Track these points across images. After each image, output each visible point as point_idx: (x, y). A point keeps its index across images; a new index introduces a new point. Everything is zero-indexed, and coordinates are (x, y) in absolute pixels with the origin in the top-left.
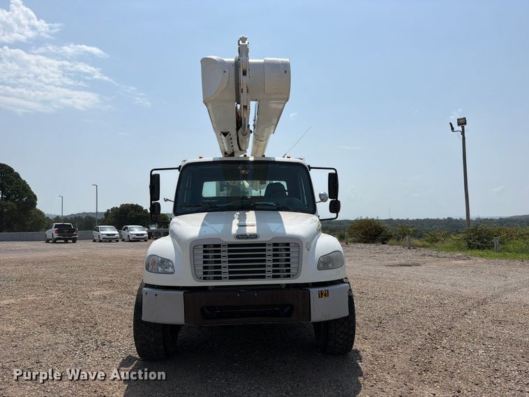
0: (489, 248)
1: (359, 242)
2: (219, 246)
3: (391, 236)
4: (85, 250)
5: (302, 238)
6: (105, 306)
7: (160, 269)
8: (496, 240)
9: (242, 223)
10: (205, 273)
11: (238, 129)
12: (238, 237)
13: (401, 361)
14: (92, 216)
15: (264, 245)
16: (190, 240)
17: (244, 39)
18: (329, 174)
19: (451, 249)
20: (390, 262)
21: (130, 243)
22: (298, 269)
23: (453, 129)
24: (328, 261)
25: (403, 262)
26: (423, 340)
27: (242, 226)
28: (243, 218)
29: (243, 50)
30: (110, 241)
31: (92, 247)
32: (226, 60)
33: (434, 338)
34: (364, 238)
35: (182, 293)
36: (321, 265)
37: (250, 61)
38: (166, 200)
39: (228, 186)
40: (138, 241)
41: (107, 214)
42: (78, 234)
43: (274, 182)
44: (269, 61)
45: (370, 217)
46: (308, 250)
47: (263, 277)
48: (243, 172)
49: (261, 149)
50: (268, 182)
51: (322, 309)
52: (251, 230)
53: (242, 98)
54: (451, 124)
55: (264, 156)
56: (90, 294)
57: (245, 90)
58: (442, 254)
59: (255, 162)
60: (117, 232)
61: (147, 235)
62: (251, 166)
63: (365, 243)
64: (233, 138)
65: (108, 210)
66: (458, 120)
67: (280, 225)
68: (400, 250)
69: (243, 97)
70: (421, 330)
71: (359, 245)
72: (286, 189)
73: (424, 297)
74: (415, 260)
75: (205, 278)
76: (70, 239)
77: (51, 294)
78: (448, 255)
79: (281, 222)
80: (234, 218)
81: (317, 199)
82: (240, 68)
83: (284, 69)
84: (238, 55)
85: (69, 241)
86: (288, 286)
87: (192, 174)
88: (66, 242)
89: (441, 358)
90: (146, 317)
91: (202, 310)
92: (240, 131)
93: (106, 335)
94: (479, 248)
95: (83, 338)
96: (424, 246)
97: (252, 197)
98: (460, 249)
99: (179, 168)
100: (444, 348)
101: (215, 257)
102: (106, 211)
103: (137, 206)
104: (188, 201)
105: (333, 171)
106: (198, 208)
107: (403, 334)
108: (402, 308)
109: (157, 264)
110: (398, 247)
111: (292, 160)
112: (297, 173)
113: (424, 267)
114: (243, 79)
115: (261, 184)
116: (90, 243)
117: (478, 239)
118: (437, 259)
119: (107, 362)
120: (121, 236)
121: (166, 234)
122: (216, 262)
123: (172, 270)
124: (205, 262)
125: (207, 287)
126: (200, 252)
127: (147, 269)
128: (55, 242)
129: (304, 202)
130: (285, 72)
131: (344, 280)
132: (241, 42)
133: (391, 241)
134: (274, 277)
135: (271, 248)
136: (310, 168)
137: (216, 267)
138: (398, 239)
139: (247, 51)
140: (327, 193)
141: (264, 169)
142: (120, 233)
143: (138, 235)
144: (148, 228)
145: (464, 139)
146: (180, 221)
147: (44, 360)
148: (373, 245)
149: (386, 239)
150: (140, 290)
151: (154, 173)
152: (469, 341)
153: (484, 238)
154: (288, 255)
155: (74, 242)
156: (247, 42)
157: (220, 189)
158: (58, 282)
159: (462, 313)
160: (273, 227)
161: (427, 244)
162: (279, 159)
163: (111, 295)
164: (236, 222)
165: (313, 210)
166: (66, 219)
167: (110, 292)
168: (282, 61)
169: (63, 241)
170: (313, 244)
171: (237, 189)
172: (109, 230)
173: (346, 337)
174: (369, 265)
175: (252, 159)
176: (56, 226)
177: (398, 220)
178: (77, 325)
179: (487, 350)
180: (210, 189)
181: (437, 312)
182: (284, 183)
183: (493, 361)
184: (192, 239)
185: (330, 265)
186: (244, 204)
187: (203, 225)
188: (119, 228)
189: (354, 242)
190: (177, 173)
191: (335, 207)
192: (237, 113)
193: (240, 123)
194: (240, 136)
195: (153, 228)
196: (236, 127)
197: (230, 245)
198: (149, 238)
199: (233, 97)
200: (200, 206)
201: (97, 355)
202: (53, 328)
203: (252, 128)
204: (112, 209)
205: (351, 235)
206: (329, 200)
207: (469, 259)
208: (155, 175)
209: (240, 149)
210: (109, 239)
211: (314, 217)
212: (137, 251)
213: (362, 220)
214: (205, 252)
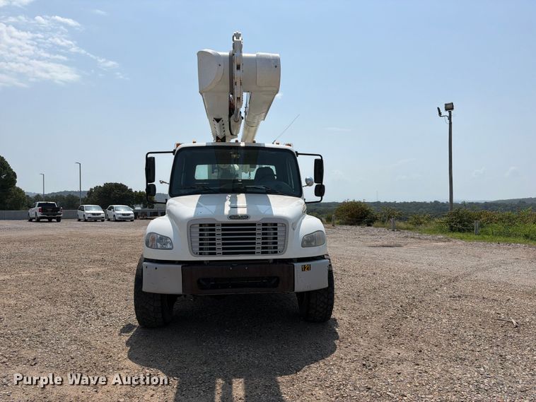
0: (469, 231)
1: (346, 224)
2: (214, 225)
3: (376, 219)
4: (72, 230)
5: (289, 219)
6: (99, 281)
7: (159, 245)
8: (476, 224)
9: (233, 205)
10: (201, 249)
11: (230, 115)
12: (231, 217)
13: (373, 328)
14: (75, 195)
15: (254, 224)
16: (186, 220)
17: (238, 35)
18: (316, 160)
19: (434, 231)
20: (373, 243)
21: (116, 223)
22: (285, 246)
23: (440, 114)
24: (311, 240)
25: (386, 243)
26: (395, 311)
27: (234, 207)
28: (234, 200)
29: (237, 46)
30: (96, 221)
31: (77, 226)
32: (221, 53)
33: (405, 310)
34: (350, 220)
35: (180, 266)
36: (305, 243)
37: (244, 55)
38: (162, 182)
39: (218, 168)
40: (124, 221)
41: (90, 193)
42: (62, 213)
43: (264, 166)
44: (261, 56)
45: (356, 200)
46: (294, 229)
47: (253, 253)
48: (235, 156)
49: (251, 134)
50: (258, 167)
51: (304, 281)
52: (242, 211)
53: (236, 91)
54: (438, 109)
55: (254, 142)
56: (83, 271)
57: (238, 84)
58: (425, 236)
59: (246, 148)
60: (102, 212)
61: (133, 215)
62: (242, 152)
63: (351, 225)
64: (225, 124)
65: (91, 189)
66: (446, 105)
67: (268, 206)
68: (384, 232)
69: (237, 89)
70: (394, 303)
71: (345, 227)
72: (275, 173)
73: (401, 275)
74: (398, 241)
75: (201, 254)
76: (54, 218)
77: (45, 271)
78: (430, 237)
79: (269, 204)
80: (226, 200)
81: (304, 183)
82: (233, 62)
83: (274, 64)
84: (232, 49)
85: (54, 220)
86: (275, 261)
87: (186, 158)
88: (50, 221)
89: (409, 326)
90: (146, 288)
91: (198, 282)
92: (232, 118)
93: (105, 307)
94: (460, 230)
95: (82, 310)
96: (407, 229)
97: (243, 181)
98: (442, 232)
99: (173, 152)
100: (413, 317)
101: (210, 235)
102: (88, 190)
103: (121, 185)
104: (182, 183)
105: (319, 158)
106: (192, 190)
107: (378, 306)
108: (379, 284)
109: (157, 241)
110: (383, 229)
111: (282, 146)
112: (286, 158)
113: (405, 248)
114: (237, 74)
115: (251, 167)
116: (74, 223)
117: (460, 222)
118: (419, 241)
119: (110, 329)
120: (107, 215)
121: (163, 214)
122: (211, 239)
123: (171, 247)
124: (201, 240)
125: (203, 261)
126: (196, 231)
127: (147, 246)
128: (38, 221)
129: (291, 186)
130: (276, 67)
131: (325, 257)
132: (235, 39)
133: (376, 224)
134: (263, 253)
135: (261, 227)
136: (298, 154)
137: (210, 244)
138: (383, 222)
139: (241, 46)
140: (313, 178)
141: (254, 154)
142: (105, 213)
143: (124, 215)
144: (133, 207)
145: (450, 124)
146: (176, 203)
147: (49, 328)
148: (358, 227)
149: (371, 222)
150: (140, 265)
151: (149, 156)
152: (436, 312)
153: (465, 221)
154: (276, 234)
155: (59, 220)
156: (240, 38)
157: (211, 172)
158: (49, 259)
159: (434, 288)
160: (262, 208)
161: (411, 226)
162: (268, 145)
163: (104, 272)
164: (228, 203)
165: (299, 193)
166: (47, 197)
167: (103, 269)
168: (273, 57)
169: (47, 220)
170: (298, 224)
171: (227, 172)
172: (94, 210)
173: (325, 307)
174: (353, 246)
175: (243, 144)
176: (40, 205)
177: (385, 202)
178: (76, 298)
179: (450, 320)
180: (202, 172)
181: (411, 287)
182: (273, 168)
183: (454, 328)
184: (189, 219)
185: (313, 243)
186: (234, 187)
187: (198, 206)
188: (104, 208)
189: (341, 224)
190: (172, 157)
191: (320, 191)
192: (230, 101)
193: (232, 110)
194: (232, 123)
195: (138, 208)
196: (228, 114)
197: (223, 225)
198: (135, 218)
199: (227, 88)
200: (194, 188)
201: (99, 324)
202: (53, 300)
203: (243, 115)
204: (96, 188)
205: (338, 217)
206: (315, 184)
207: (449, 241)
208: (151, 158)
209: (232, 134)
210: (95, 219)
211: (301, 200)
212: (124, 231)
213: (348, 203)
214: (201, 230)
